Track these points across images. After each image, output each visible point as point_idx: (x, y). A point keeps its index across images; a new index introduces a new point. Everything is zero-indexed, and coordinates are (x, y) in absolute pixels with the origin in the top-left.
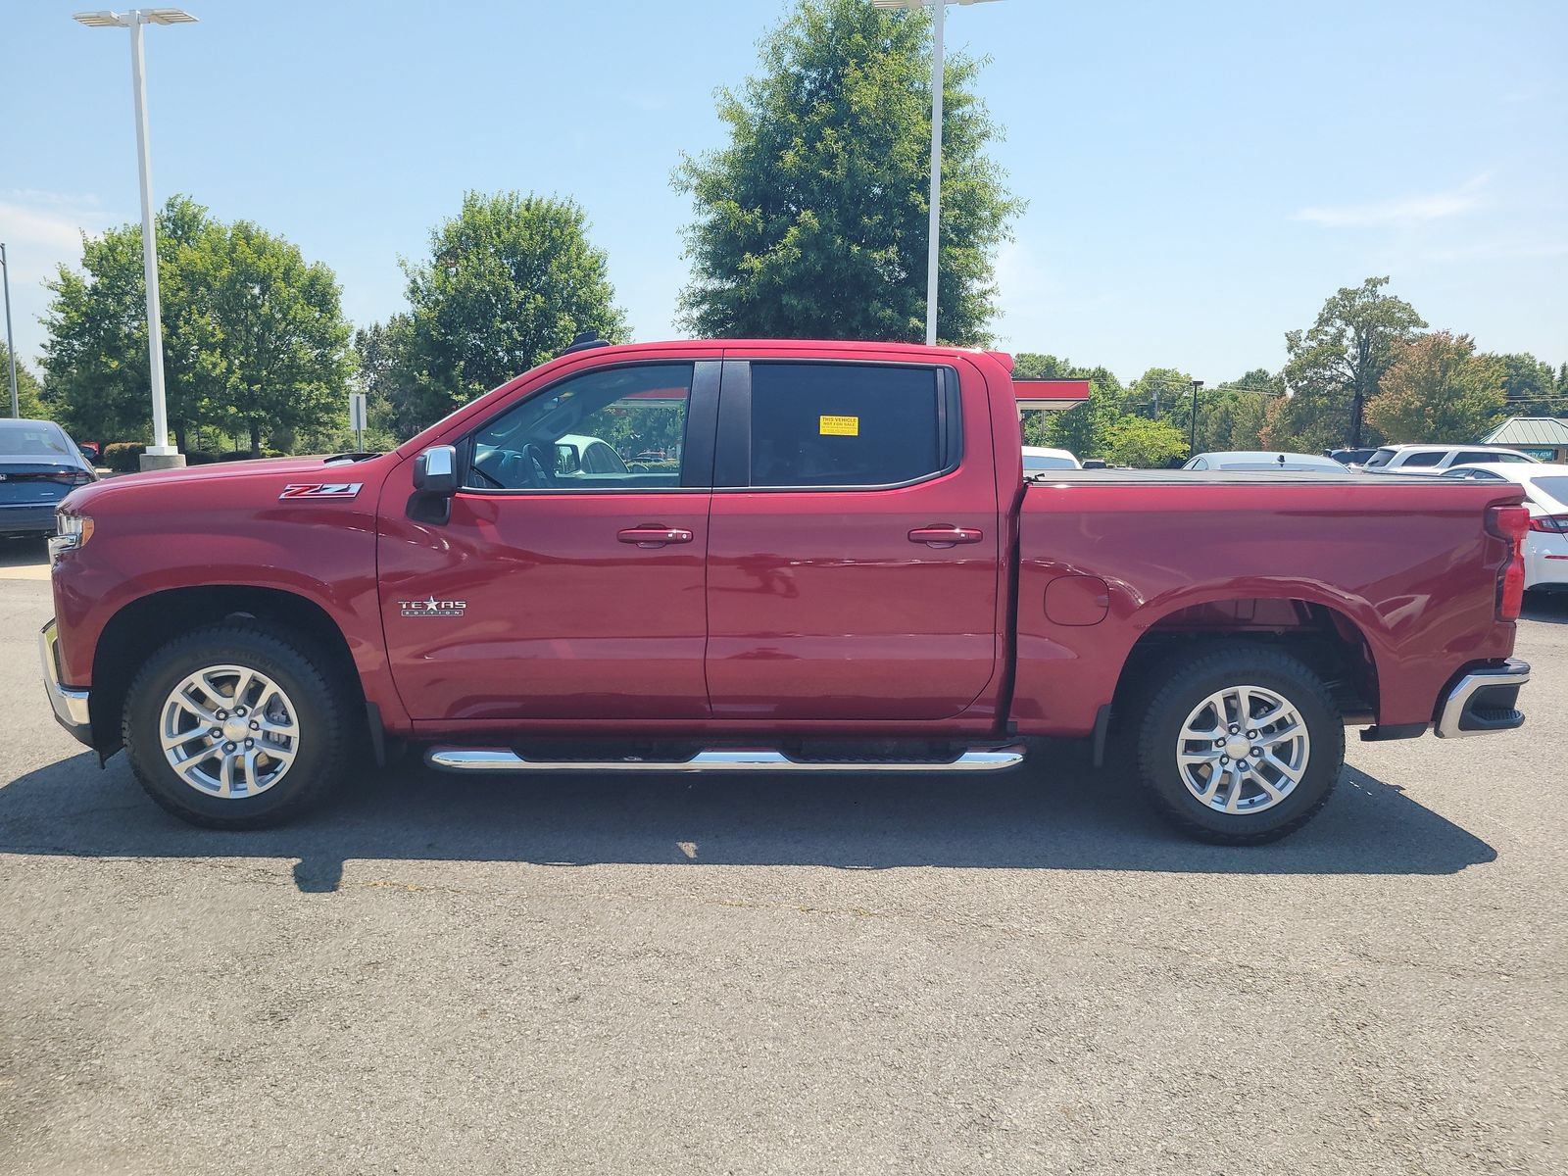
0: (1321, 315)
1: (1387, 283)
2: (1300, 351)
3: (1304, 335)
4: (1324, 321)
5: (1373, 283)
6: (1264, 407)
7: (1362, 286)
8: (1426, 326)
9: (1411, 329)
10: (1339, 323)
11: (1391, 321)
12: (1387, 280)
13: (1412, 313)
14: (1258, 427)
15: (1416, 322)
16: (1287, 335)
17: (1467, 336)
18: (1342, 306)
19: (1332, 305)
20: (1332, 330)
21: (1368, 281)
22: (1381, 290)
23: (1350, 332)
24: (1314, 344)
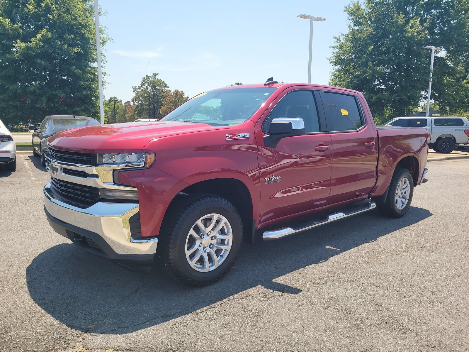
0: (142, 82)
1: (158, 75)
2: (137, 92)
3: (137, 88)
4: (143, 84)
5: (155, 75)
6: (126, 108)
7: (152, 75)
8: (169, 88)
9: (165, 88)
10: (146, 85)
11: (161, 86)
12: (158, 74)
13: (165, 84)
14: (125, 114)
15: (167, 87)
16: (133, 87)
17: (183, 91)
18: (146, 80)
19: (144, 79)
20: (145, 87)
21: (153, 74)
22: (157, 77)
23: (150, 88)
24: (140, 90)
